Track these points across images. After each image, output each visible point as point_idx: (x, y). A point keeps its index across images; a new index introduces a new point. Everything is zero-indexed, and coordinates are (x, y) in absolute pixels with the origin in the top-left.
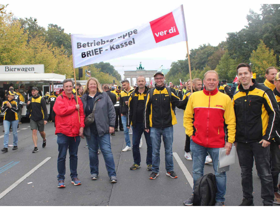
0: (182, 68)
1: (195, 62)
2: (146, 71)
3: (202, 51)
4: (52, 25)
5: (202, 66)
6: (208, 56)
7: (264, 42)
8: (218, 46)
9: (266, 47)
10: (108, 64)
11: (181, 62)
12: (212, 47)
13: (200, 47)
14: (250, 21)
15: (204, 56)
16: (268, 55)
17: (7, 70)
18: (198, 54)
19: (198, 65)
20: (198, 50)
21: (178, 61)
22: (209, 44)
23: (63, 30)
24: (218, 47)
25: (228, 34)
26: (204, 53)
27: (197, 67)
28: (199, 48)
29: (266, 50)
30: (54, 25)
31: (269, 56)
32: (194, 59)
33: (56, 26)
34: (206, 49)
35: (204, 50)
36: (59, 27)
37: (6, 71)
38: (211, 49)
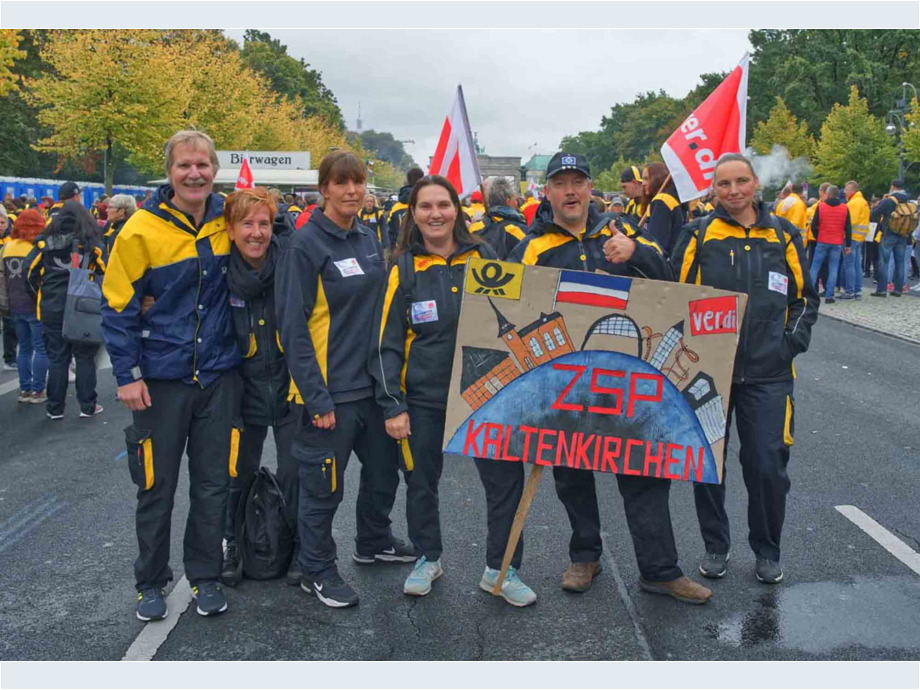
0: (588, 155)
1: (623, 139)
2: (490, 158)
3: (644, 112)
4: (254, 33)
5: (642, 152)
6: (658, 126)
7: (786, 103)
8: (687, 98)
9: (791, 114)
10: (388, 137)
11: (588, 138)
12: (671, 101)
13: (638, 99)
14: (758, 47)
15: (648, 127)
16: (795, 135)
17: (235, 160)
18: (633, 119)
19: (632, 148)
20: (632, 107)
21: (580, 134)
22: (663, 93)
23: (285, 48)
24: (686, 103)
25: (704, 77)
26: (649, 117)
27: (629, 152)
28: (636, 102)
29: (790, 123)
30: (261, 33)
31: (796, 138)
32: (621, 130)
33: (266, 37)
34: (655, 106)
35: (649, 109)
36: (275, 41)
37: (232, 162)
38: (666, 109)
